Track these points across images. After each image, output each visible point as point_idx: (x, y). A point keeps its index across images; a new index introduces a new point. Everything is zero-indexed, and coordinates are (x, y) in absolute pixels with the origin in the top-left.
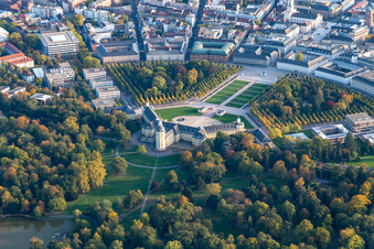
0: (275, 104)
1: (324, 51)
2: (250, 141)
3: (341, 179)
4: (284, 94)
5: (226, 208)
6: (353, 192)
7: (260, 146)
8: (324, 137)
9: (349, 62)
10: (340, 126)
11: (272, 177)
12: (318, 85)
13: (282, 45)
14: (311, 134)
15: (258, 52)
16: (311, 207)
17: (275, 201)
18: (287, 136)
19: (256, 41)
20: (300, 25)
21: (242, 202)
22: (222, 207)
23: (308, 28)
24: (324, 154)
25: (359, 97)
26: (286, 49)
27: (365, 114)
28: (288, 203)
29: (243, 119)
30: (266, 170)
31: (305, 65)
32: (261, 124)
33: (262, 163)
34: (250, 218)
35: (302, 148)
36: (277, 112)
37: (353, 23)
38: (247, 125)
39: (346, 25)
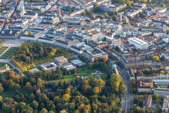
0: (22, 56)
1: (41, 30)
2: (13, 74)
3: (57, 88)
4: (26, 51)
5: (6, 107)
6: (63, 93)
7: (18, 76)
8: (46, 69)
9: (53, 34)
10: (53, 63)
11: (25, 90)
12: (40, 45)
13: (21, 28)
14: (40, 68)
15: (11, 32)
16: (45, 102)
17: (29, 101)
18: (30, 70)
19: (9, 27)
20: (28, 18)
21: (13, 103)
22: (4, 107)
23: (32, 20)
24: (47, 77)
25: (59, 49)
26: (23, 30)
27: (63, 57)
28: (34, 101)
29: (8, 65)
30: (22, 87)
31: (33, 37)
32: (16, 66)
33: (20, 84)
34: (18, 111)
35: (37, 75)
36: (23, 60)
37: (52, 16)
38: (11, 67)
39: (49, 17)
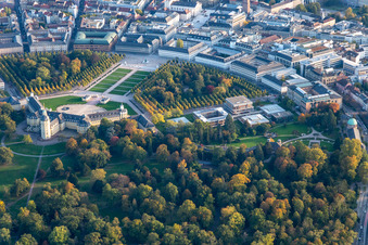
0: (157, 91)
1: (204, 38)
2: (134, 127)
3: (222, 160)
4: (166, 80)
5: (111, 193)
6: (234, 172)
7: (143, 132)
8: (205, 120)
9: (228, 47)
10: (220, 109)
11: (155, 161)
12: (198, 71)
13: (163, 33)
14: (192, 118)
15: (140, 40)
16: (193, 188)
17: (159, 183)
18: (169, 121)
19: (138, 30)
20: (180, 13)
21: (127, 186)
22: (107, 191)
23: (188, 16)
24: (205, 137)
25: (237, 80)
26: (167, 37)
27: (244, 97)
28: (171, 185)
29: (126, 106)
30: (150, 154)
31: (186, 51)
32: (143, 110)
33: (146, 147)
34: (135, 201)
35: (183, 132)
36: (159, 98)
37: (230, 10)
38: (131, 112)
39: (225, 12)
